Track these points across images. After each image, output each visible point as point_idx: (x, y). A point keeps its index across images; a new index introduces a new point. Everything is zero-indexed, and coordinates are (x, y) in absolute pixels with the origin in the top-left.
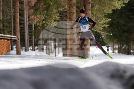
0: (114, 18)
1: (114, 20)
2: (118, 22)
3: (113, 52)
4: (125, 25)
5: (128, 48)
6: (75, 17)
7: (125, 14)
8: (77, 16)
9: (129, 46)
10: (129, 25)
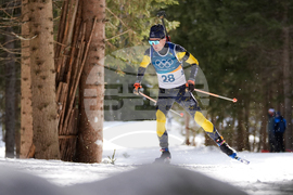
0: (189, 20)
1: (191, 27)
2: (205, 35)
3: (188, 143)
4: (227, 44)
5: (240, 127)
6: (50, 14)
7: (229, 7)
8: (55, 14)
9: (243, 119)
10: (243, 45)
